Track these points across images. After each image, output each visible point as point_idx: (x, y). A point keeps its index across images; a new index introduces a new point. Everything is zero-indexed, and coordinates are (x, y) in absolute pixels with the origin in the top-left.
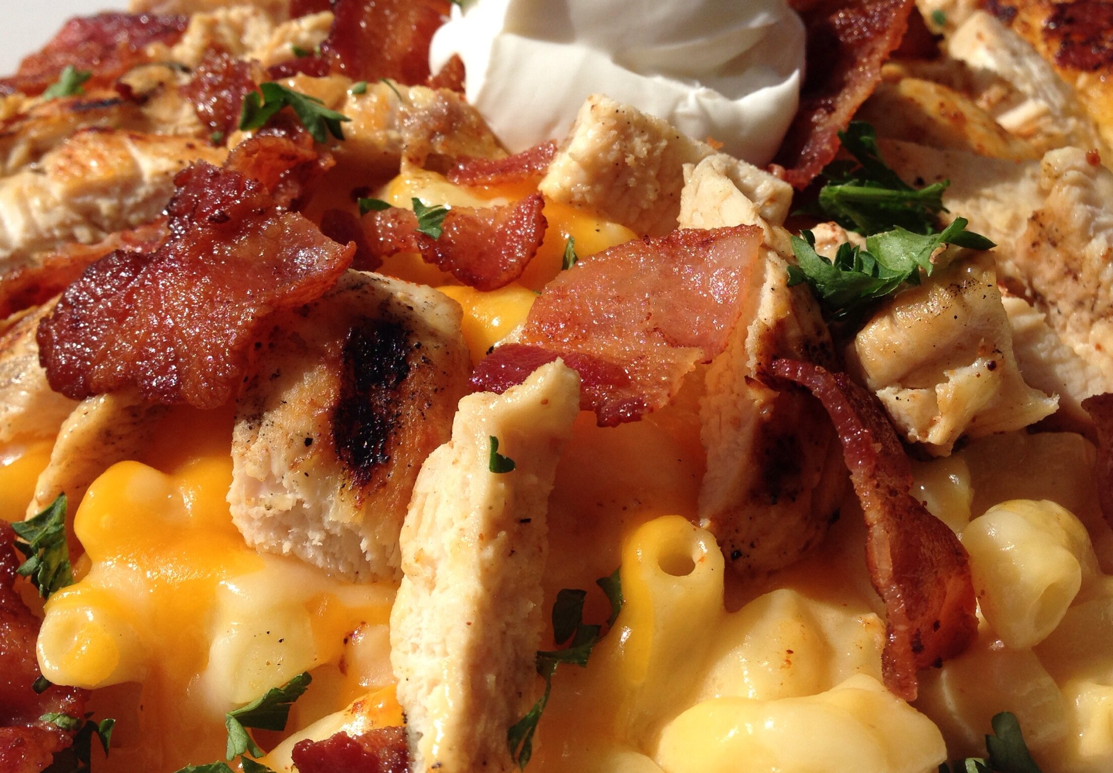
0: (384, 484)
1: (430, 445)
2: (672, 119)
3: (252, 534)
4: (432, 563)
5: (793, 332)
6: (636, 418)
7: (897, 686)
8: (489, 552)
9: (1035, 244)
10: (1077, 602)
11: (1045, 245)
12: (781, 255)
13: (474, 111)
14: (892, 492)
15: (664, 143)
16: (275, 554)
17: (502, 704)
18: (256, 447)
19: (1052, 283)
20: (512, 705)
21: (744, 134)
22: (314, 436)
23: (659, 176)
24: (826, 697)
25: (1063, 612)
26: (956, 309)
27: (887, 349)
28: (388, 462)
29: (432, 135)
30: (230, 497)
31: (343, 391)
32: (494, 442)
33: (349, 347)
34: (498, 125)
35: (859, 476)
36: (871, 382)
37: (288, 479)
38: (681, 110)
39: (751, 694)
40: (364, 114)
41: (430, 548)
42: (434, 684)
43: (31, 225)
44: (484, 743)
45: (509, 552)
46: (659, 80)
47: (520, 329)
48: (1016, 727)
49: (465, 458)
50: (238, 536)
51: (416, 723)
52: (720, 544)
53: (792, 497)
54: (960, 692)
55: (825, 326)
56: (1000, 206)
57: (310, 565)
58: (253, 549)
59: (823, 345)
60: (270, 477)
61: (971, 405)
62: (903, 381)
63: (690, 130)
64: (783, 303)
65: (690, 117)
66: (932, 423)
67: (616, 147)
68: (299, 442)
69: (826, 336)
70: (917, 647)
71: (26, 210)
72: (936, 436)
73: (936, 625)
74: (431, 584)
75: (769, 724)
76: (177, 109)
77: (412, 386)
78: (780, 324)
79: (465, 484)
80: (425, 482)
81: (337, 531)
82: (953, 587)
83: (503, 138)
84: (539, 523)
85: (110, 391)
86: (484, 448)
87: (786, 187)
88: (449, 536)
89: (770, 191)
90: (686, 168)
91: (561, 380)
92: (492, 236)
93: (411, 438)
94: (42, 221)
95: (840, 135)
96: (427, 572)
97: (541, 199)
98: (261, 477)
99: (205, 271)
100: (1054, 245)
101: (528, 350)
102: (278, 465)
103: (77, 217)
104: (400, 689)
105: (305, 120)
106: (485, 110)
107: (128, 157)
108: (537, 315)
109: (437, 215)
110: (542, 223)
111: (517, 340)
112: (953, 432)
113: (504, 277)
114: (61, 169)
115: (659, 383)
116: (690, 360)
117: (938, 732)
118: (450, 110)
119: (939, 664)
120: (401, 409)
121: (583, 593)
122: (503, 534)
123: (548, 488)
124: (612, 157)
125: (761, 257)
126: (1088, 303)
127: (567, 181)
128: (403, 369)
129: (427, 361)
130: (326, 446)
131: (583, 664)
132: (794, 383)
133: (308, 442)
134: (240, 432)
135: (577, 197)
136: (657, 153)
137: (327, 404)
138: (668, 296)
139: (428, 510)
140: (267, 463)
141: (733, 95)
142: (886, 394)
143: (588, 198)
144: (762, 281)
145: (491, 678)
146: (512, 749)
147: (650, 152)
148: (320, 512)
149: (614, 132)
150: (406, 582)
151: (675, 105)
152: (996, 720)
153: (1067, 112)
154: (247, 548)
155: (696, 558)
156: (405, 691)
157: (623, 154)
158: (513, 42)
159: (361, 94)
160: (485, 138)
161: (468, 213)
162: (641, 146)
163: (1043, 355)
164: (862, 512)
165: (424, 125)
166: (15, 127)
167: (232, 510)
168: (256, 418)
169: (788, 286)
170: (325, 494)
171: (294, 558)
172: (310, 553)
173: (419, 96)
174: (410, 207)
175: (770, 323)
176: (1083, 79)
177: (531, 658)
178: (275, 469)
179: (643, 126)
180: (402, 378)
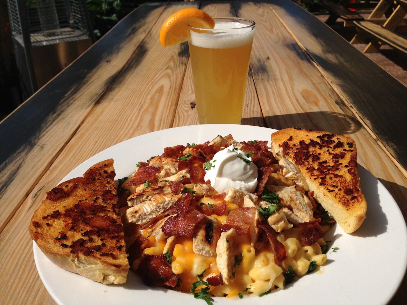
0: (212, 244)
1: (218, 239)
2: (241, 189)
3: (195, 252)
4: (221, 254)
5: (260, 220)
6: (243, 235)
7: (276, 263)
8: (228, 252)
9: (291, 201)
10: (297, 251)
11: (292, 201)
12: (257, 210)
13: (212, 188)
14: (274, 240)
15: (241, 193)
16: (199, 255)
17: (231, 271)
18: (196, 241)
19: (294, 206)
20: (232, 271)
21: (251, 188)
22: (203, 239)
23: (240, 198)
24: (268, 266)
25: (296, 253)
26: (279, 215)
27: (272, 221)
28: (213, 242)
29: (207, 192)
30: (193, 248)
31: (206, 233)
32: (226, 238)
33: (206, 227)
34: (216, 189)
35: (269, 239)
36: (270, 225)
37: (201, 245)
38: (242, 187)
39: (260, 266)
40: (197, 189)
41: (220, 252)
42: (223, 269)
43: (151, 209)
44: (230, 275)
45: (230, 252)
46: (238, 182)
47: (225, 221)
48: (292, 267)
49: (223, 241)
50: (194, 253)
51: (222, 274)
52: (254, 248)
53: (262, 241)
54: (285, 264)
55: (264, 218)
56: (286, 194)
57: (204, 256)
58: (196, 254)
59: (264, 221)
60: (198, 245)
61: (282, 227)
62: (274, 224)
63: (243, 189)
64: (259, 216)
65: (243, 187)
66: (278, 229)
67: (235, 195)
68: (202, 240)
69: (264, 219)
70: (278, 259)
71: (150, 207)
72: (279, 231)
73: (281, 256)
74: (221, 257)
75: (262, 270)
76: (168, 189)
77: (214, 231)
78: (258, 219)
79: (223, 244)
80: (218, 244)
81: (207, 251)
82: (282, 251)
83: (217, 191)
84: (232, 248)
85: (174, 235)
86: (225, 239)
87: (257, 197)
88: (222, 251)
89: (255, 198)
90: (244, 196)
91: (233, 230)
92: (219, 208)
93: (215, 238)
94: (153, 209)
95: (264, 188)
96: (220, 255)
97: (225, 202)
98: (197, 245)
99: (186, 219)
100: (293, 201)
101: (228, 225)
102: (199, 243)
103: (157, 207)
104: (219, 270)
105: (190, 192)
106: (214, 188)
107: (164, 198)
108: (228, 220)
109: (212, 206)
110: (226, 205)
111: (225, 223)
112: (281, 230)
113: (222, 214)
114: (154, 201)
115: (245, 230)
116: (248, 226)
117: (282, 269)
118: (209, 188)
119: (282, 260)
120: (213, 234)
121: (238, 256)
122: (229, 250)
123: (232, 243)
124: (234, 196)
125: (255, 210)
126: (298, 209)
127: (228, 199)
128: (213, 229)
129: (215, 228)
130: (205, 240)
131: (240, 265)
132: (261, 228)
133: (203, 240)
134: (194, 239)
135: (230, 201)
136: (240, 195)
137: (204, 235)
138: (244, 217)
139: (219, 247)
140: (198, 243)
141: (248, 182)
142: (272, 226)
143: (232, 201)
144: (255, 214)
145: (230, 268)
146: (233, 276)
147: (239, 195)
148: (204, 249)
149: (234, 193)
150: (217, 256)
151: (241, 186)
152: (289, 267)
153: (297, 173)
154: (195, 254)
155: (251, 250)
156: (220, 270)
157: (236, 195)
158: (218, 178)
159: (196, 186)
160: (215, 191)
161: (216, 205)
162: (238, 194)
163: (293, 217)
164: (270, 243)
165: (206, 191)
166: (144, 193)
167: (193, 249)
168: (195, 237)
169: (259, 214)
170: (205, 246)
171: (202, 255)
172: (204, 254)
173: (205, 186)
174: (207, 204)
175: (257, 219)
176: (299, 166)
177: (234, 265)
178: (199, 244)
179: (238, 191)
180: (213, 230)
